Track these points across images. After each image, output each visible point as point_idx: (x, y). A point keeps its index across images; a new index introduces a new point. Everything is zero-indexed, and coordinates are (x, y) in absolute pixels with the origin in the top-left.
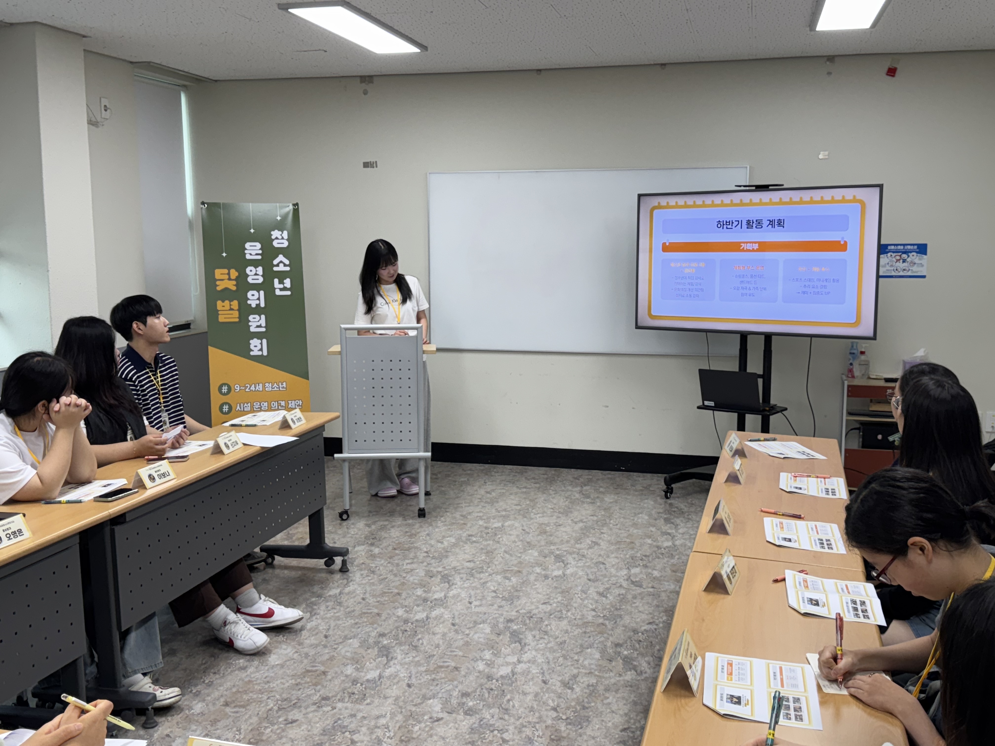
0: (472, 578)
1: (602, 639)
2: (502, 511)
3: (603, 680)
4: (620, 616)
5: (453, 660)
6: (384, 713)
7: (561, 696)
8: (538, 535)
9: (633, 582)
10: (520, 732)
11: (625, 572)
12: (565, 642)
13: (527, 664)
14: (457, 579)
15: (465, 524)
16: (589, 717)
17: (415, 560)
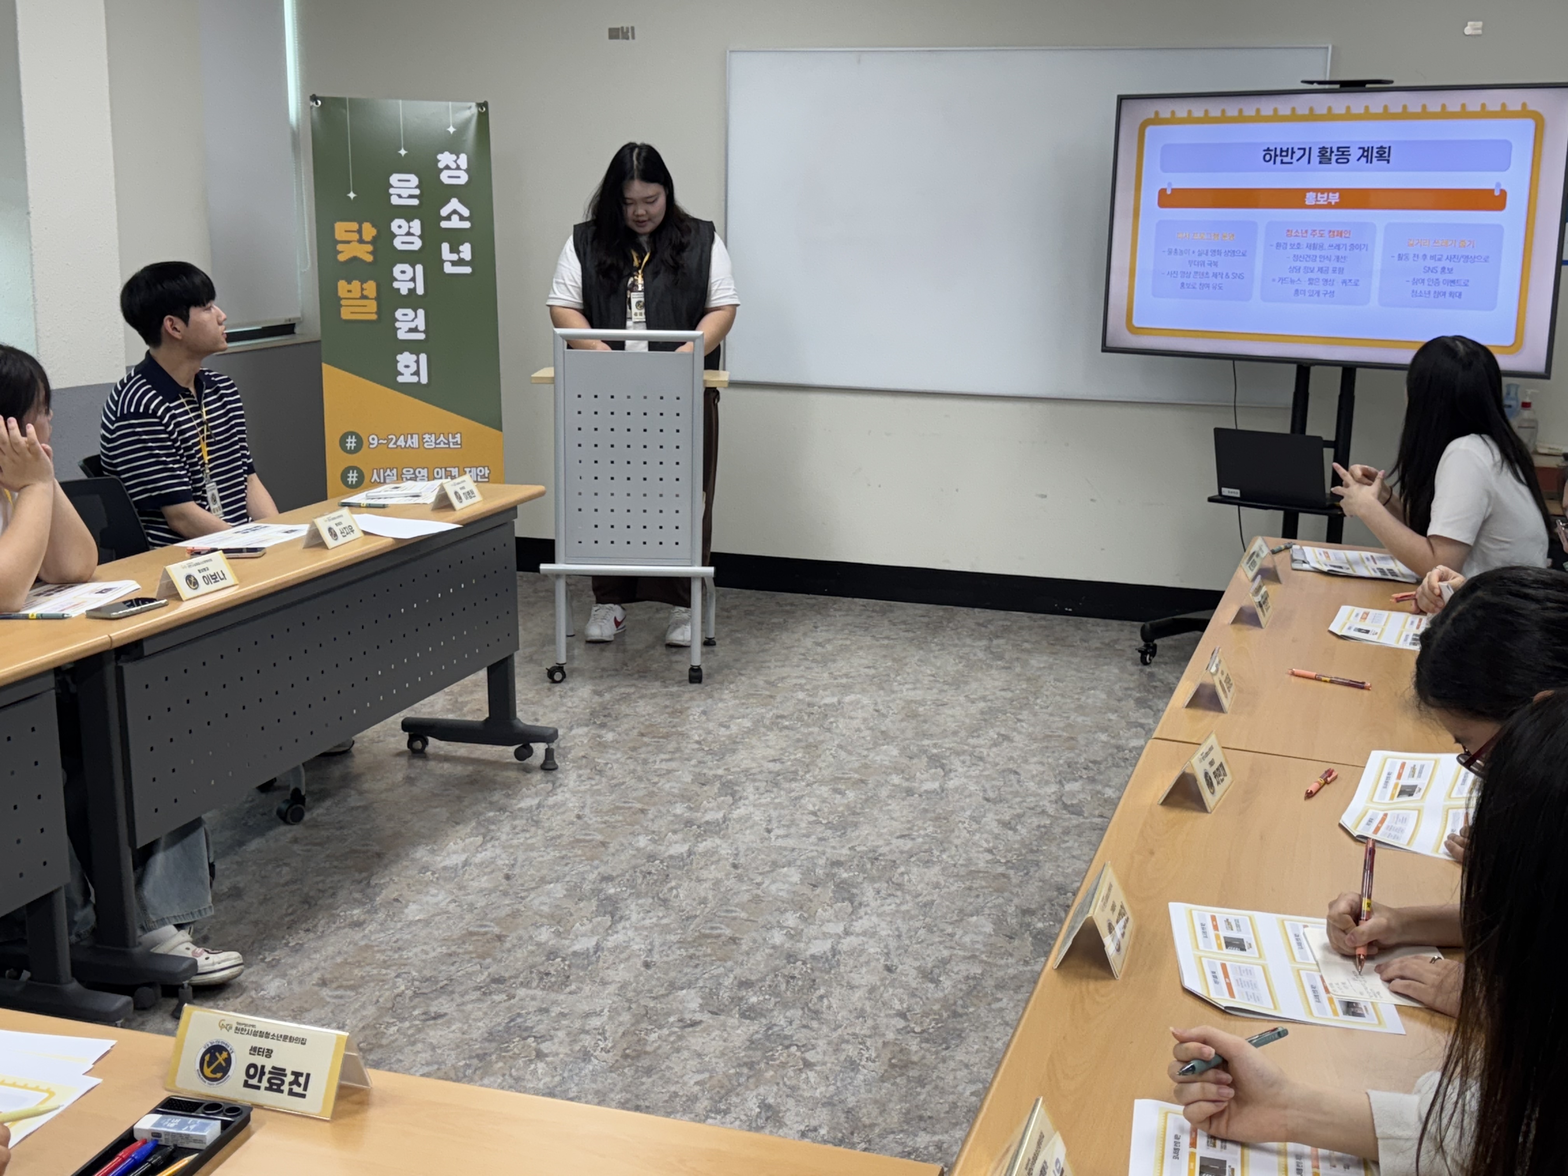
0: (775, 790)
1: (1001, 900)
2: (841, 677)
3: (995, 969)
4: (1037, 864)
5: (728, 926)
6: (598, 1009)
7: (917, 993)
8: (902, 720)
9: (1065, 806)
10: (837, 1050)
11: (1053, 788)
12: (933, 902)
13: (861, 938)
14: (749, 790)
15: (771, 697)
16: (962, 1030)
17: (677, 755)
